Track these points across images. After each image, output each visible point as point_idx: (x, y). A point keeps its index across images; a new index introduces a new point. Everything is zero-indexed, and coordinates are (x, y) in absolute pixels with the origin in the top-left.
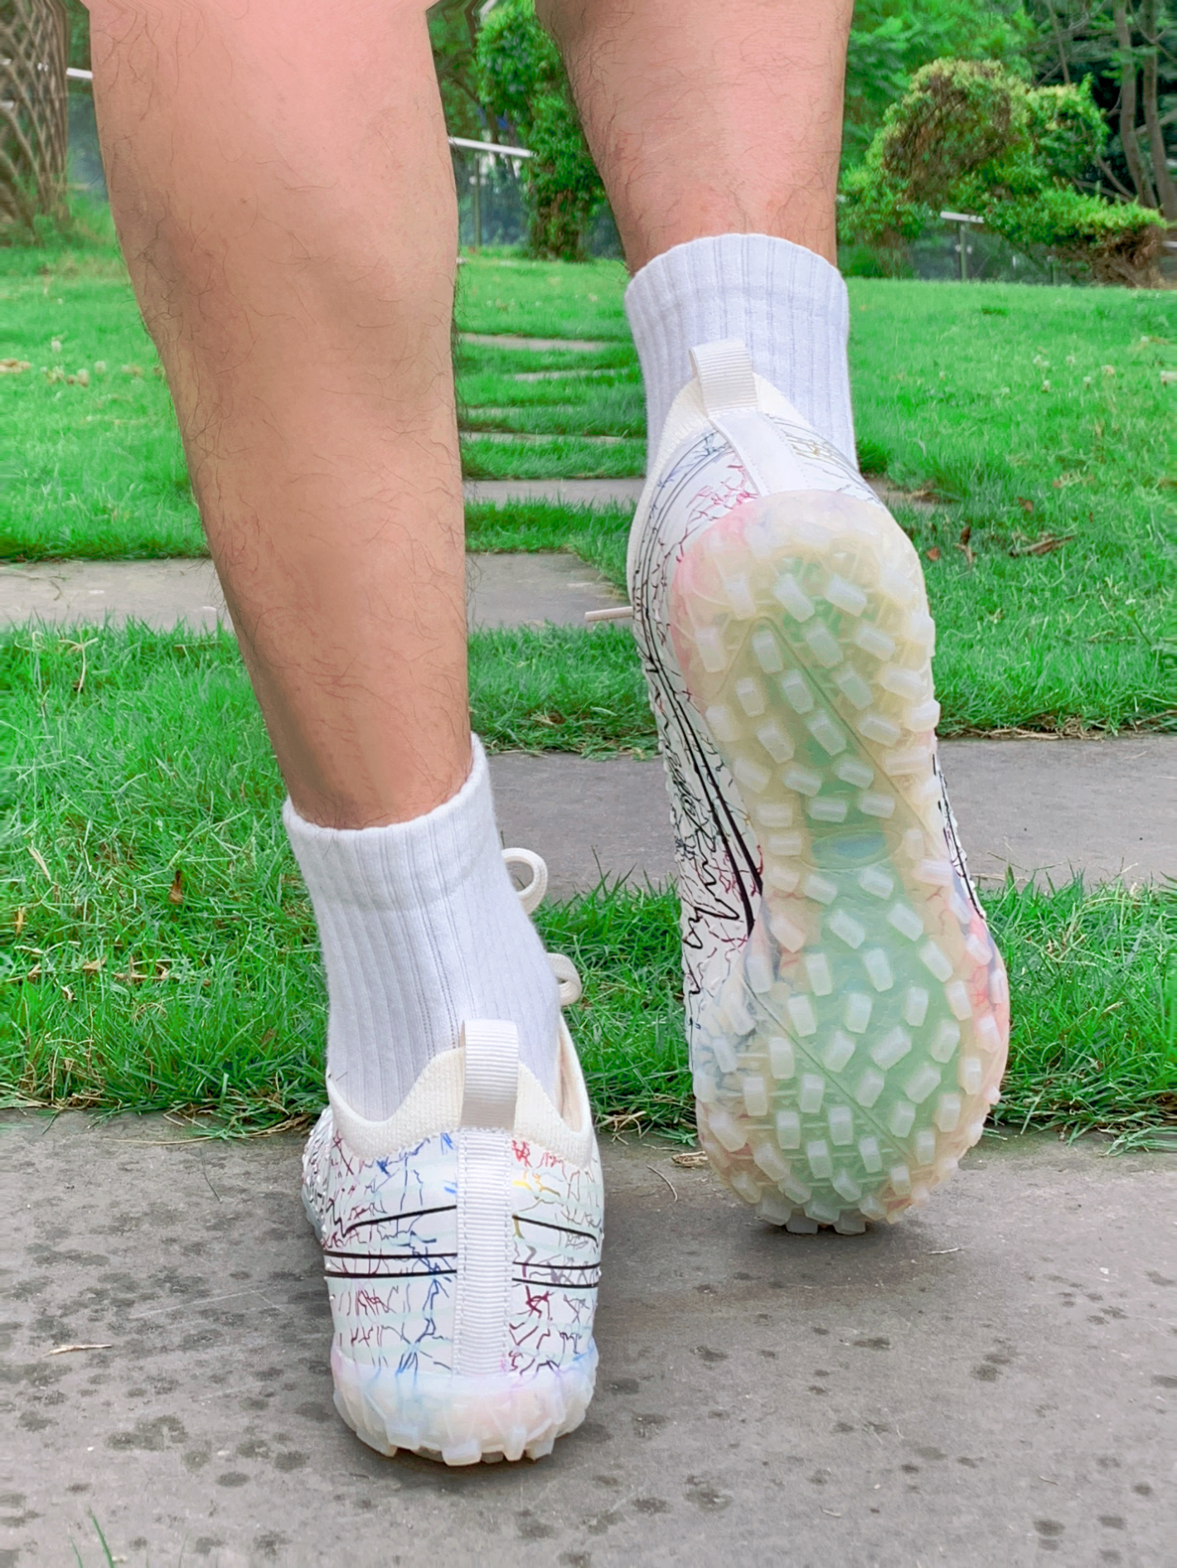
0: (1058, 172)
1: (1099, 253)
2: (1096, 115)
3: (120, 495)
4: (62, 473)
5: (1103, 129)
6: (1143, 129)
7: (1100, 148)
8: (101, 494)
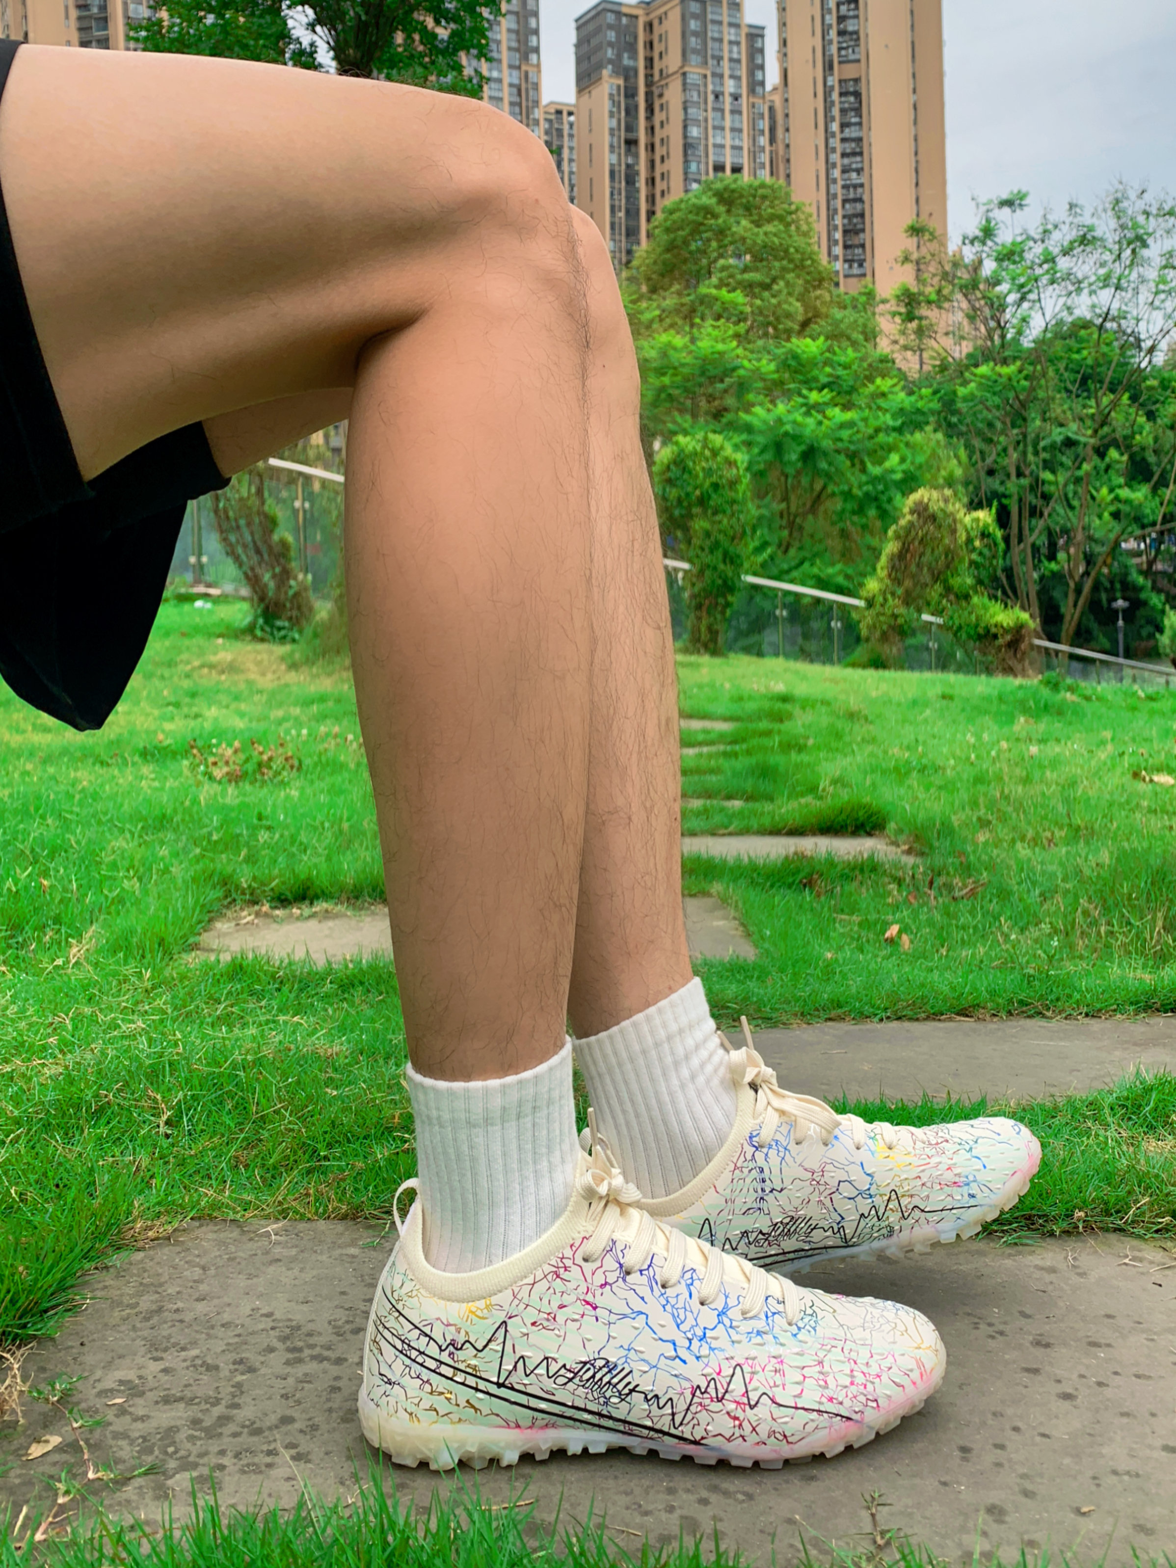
1: (999, 649)
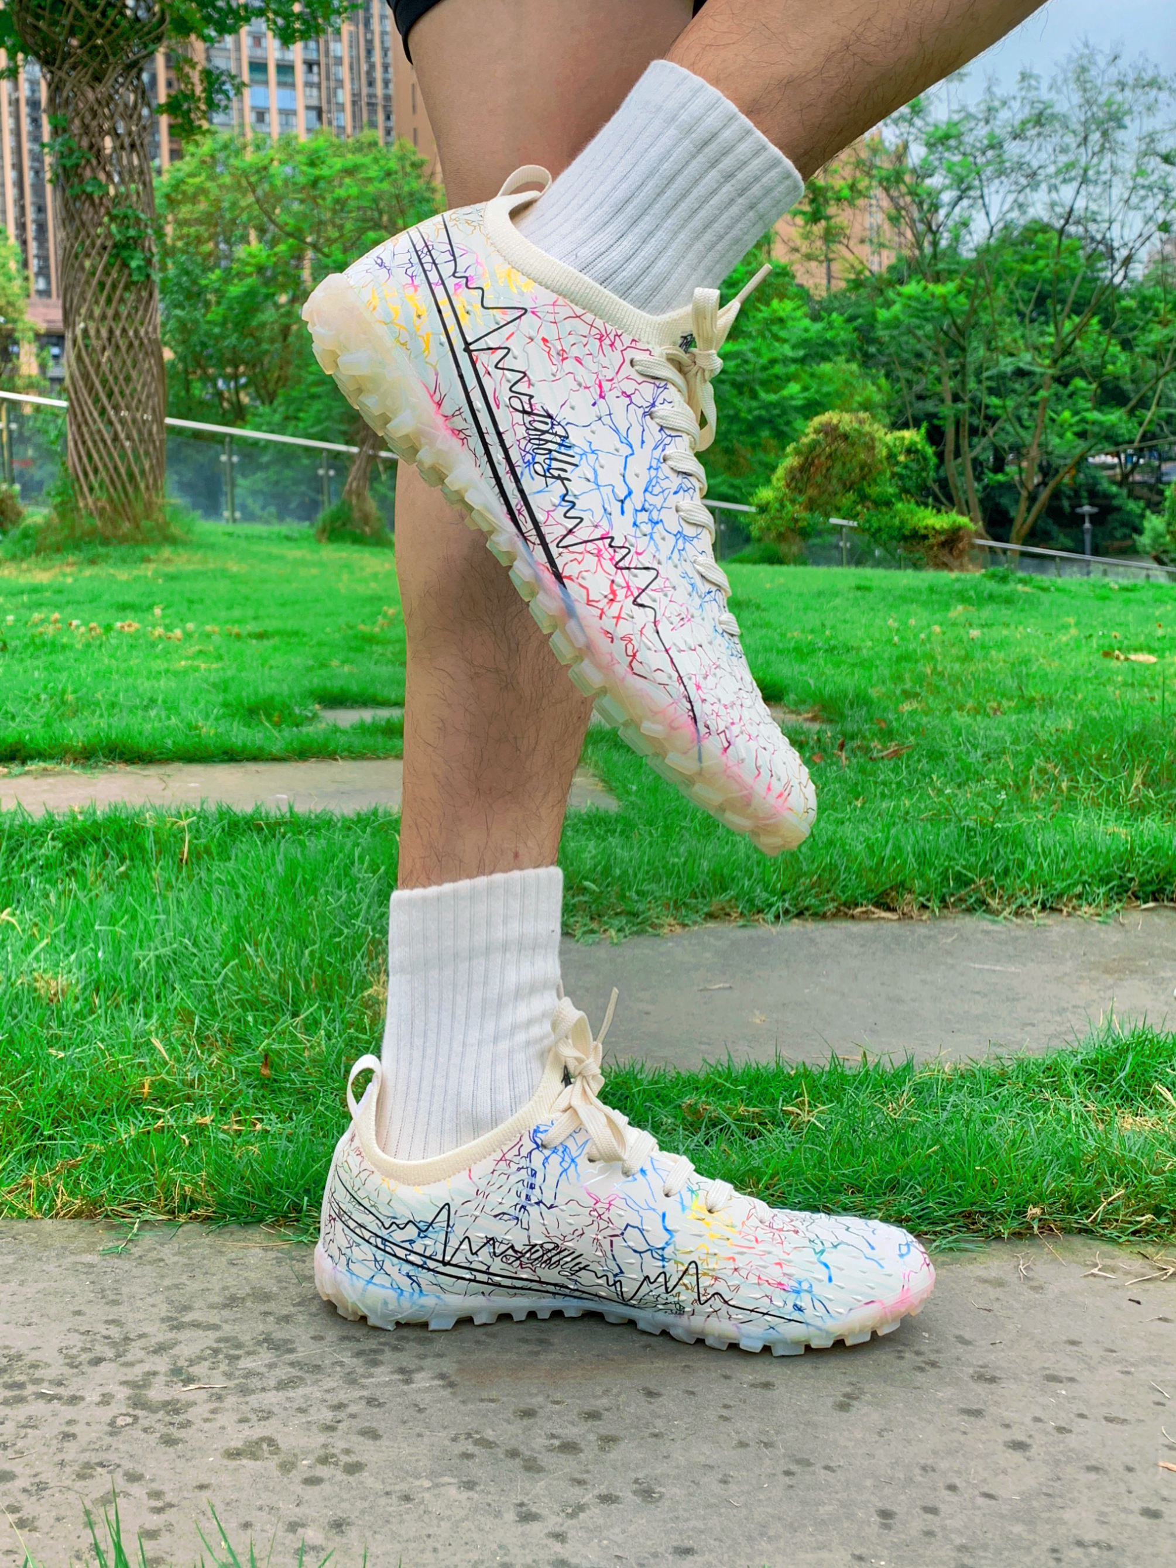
0: (906, 491)
2: (930, 450)
3: (207, 717)
4: (164, 702)
5: (934, 461)
6: (960, 460)
7: (932, 474)
8: (193, 716)
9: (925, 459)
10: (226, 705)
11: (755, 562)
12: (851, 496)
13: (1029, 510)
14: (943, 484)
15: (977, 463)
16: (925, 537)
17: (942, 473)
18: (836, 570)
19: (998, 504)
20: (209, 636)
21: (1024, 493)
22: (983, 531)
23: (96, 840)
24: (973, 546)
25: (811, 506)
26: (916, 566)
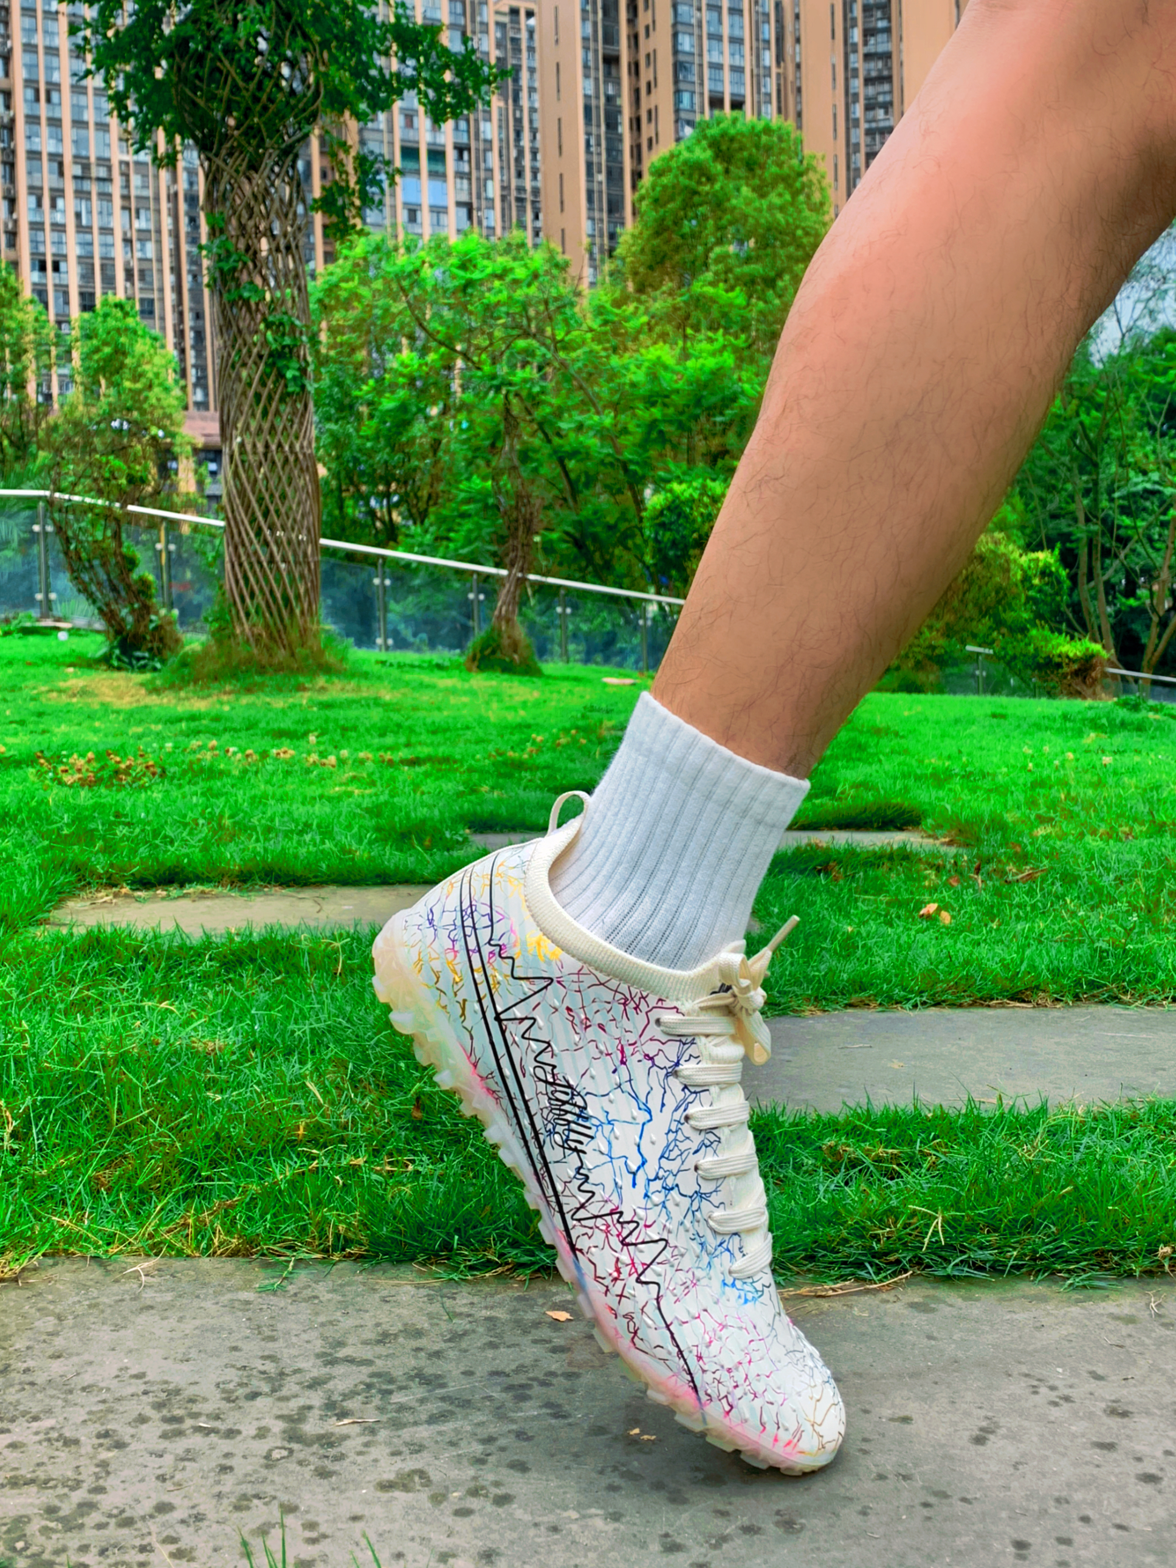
0: (1039, 616)
2: (1063, 573)
3: (360, 841)
4: (319, 826)
5: (1067, 584)
6: (1092, 583)
7: (1065, 598)
8: (347, 840)
9: (1059, 582)
10: (378, 829)
11: (894, 691)
12: (987, 621)
13: (1160, 636)
14: (1076, 608)
15: (1110, 587)
16: (1059, 665)
17: (1075, 597)
18: (973, 698)
19: (1130, 631)
20: (362, 762)
21: (1155, 619)
22: (1114, 659)
23: (252, 960)
24: (1105, 675)
25: (949, 632)
26: (1050, 694)
